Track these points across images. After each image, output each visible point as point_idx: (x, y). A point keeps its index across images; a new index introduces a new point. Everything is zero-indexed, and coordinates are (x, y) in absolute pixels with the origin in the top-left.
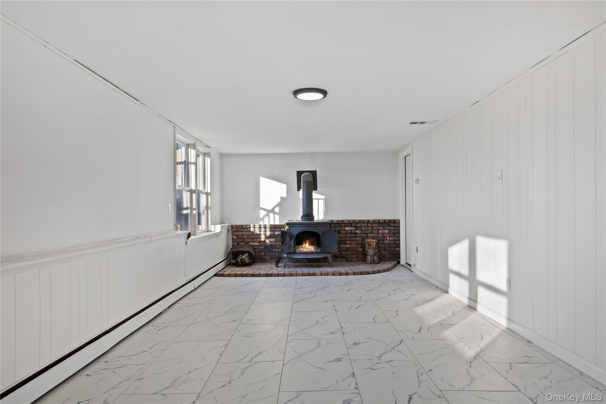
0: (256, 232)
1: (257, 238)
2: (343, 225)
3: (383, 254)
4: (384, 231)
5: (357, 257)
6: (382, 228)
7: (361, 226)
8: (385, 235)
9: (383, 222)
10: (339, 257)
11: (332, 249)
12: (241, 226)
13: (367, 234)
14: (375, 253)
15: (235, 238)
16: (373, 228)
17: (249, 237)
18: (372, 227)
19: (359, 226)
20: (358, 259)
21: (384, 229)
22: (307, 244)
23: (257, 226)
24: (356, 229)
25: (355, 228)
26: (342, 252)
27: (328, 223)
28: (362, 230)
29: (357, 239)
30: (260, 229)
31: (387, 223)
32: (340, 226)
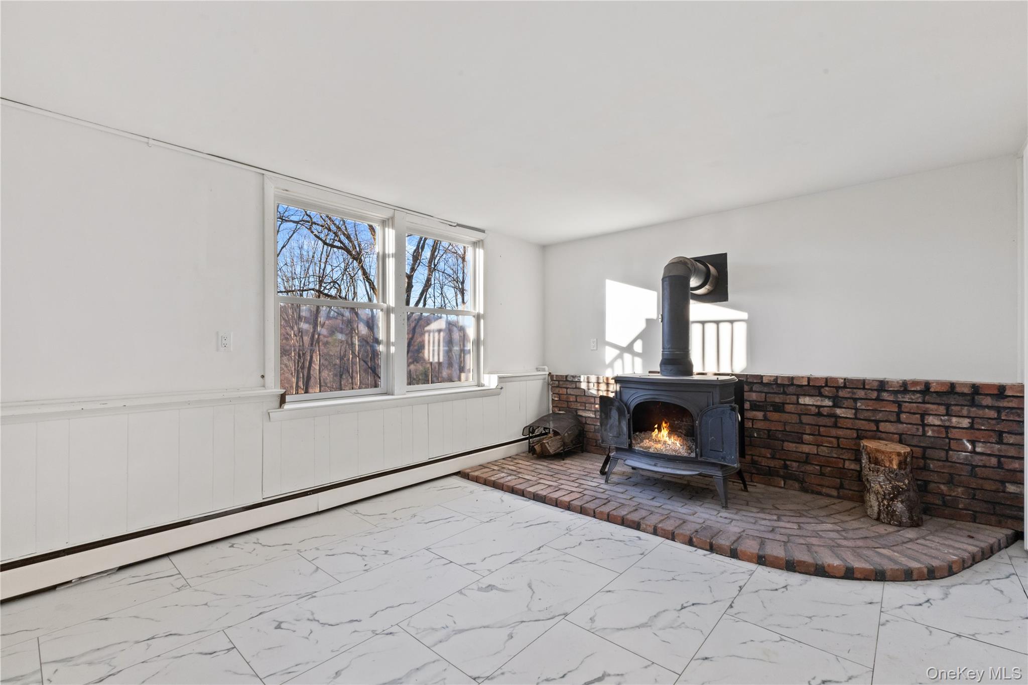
0: (591, 391)
1: (591, 403)
2: (791, 390)
3: (943, 495)
4: (949, 420)
5: (838, 486)
6: (942, 410)
7: (854, 396)
8: (954, 433)
9: (944, 389)
10: (778, 476)
11: (724, 458)
12: (565, 377)
13: (877, 422)
14: (896, 493)
15: (556, 399)
16: (900, 406)
17: (578, 400)
18: (899, 404)
19: (848, 396)
20: (842, 492)
21: (947, 414)
22: (663, 431)
23: (593, 379)
24: (835, 405)
25: (834, 402)
26: (788, 463)
27: (716, 385)
28: (856, 409)
29: (840, 433)
30: (598, 386)
31: (963, 394)
32: (785, 393)
